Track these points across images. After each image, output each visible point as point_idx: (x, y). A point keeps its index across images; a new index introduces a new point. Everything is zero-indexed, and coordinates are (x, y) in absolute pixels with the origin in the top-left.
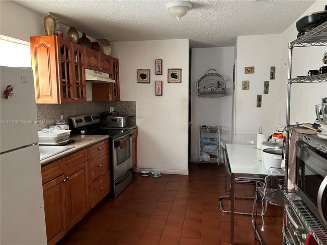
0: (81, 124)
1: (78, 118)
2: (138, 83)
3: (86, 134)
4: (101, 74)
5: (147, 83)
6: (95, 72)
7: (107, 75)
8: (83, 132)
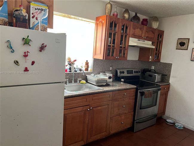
0: (122, 75)
1: (122, 70)
2: (177, 49)
3: (124, 82)
4: (144, 41)
5: (184, 50)
6: (138, 40)
7: (150, 43)
8: (122, 80)
